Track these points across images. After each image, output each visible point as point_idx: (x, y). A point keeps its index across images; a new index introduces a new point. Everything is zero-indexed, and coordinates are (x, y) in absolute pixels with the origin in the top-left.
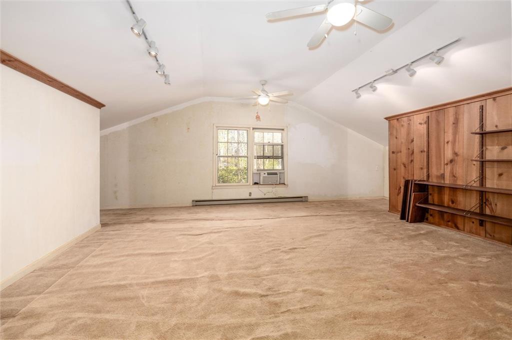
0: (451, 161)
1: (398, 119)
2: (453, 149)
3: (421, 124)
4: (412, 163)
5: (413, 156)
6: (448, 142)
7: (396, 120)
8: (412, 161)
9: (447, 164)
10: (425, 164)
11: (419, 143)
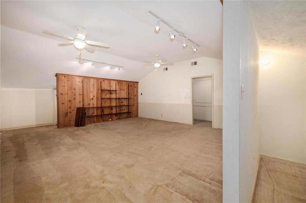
0: (92, 99)
1: (65, 76)
2: (93, 94)
3: (79, 82)
4: (75, 100)
5: (75, 96)
6: (91, 92)
7: (64, 77)
8: (74, 99)
9: (91, 100)
10: (82, 100)
11: (78, 90)
